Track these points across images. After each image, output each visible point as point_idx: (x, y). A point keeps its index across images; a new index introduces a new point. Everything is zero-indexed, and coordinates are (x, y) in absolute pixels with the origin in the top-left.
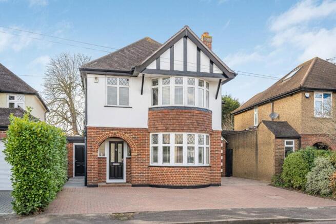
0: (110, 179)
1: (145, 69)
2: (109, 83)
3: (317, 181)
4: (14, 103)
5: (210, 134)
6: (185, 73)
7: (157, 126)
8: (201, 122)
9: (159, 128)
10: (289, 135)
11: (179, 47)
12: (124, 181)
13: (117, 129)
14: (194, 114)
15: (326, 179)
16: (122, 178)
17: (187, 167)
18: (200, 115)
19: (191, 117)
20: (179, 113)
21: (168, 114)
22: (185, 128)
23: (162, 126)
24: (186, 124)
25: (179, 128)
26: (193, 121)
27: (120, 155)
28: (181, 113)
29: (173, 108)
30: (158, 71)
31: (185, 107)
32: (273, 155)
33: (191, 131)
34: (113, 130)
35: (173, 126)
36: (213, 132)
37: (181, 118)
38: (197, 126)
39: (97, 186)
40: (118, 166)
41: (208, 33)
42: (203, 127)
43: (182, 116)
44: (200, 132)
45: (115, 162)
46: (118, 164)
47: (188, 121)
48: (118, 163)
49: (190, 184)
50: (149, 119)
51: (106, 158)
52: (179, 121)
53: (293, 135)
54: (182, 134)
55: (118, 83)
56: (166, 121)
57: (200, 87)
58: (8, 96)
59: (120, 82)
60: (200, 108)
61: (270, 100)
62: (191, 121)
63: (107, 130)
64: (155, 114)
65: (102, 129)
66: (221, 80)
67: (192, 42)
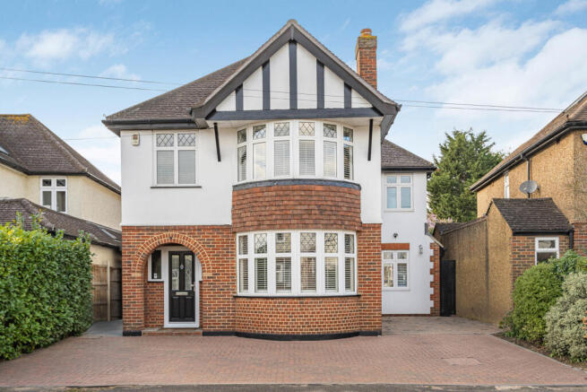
0: (170, 320)
1: (214, 111)
2: (159, 145)
3: (562, 326)
4: (50, 192)
5: (358, 232)
6: (294, 113)
7: (244, 220)
8: (328, 208)
9: (247, 224)
10: (546, 226)
11: (280, 63)
12: (196, 324)
13: (175, 228)
14: (313, 193)
15: (580, 322)
16: (194, 320)
17: (299, 298)
18: (324, 194)
19: (306, 198)
20: (281, 193)
21: (260, 194)
22: (293, 222)
23: (253, 218)
24: (295, 212)
25: (281, 222)
26: (311, 207)
27: (188, 277)
28: (286, 193)
29: (269, 184)
30: (240, 114)
31: (293, 180)
32: (510, 271)
33: (306, 226)
34: (167, 230)
35: (269, 218)
36: (365, 228)
37: (286, 202)
38: (321, 217)
39: (139, 334)
40: (184, 296)
41: (369, 30)
42: (334, 217)
43: (288, 198)
44: (326, 229)
45: (180, 290)
46: (186, 293)
47: (299, 207)
48: (184, 291)
49: (306, 331)
50: (233, 206)
51: (163, 282)
52: (282, 208)
53: (556, 226)
54: (290, 234)
55: (176, 143)
56: (258, 209)
57: (326, 139)
58: (41, 179)
59: (180, 141)
60: (325, 181)
61: (524, 155)
62: (306, 207)
63: (157, 230)
64: (241, 198)
65: (148, 230)
66: (371, 121)
67: (307, 52)
